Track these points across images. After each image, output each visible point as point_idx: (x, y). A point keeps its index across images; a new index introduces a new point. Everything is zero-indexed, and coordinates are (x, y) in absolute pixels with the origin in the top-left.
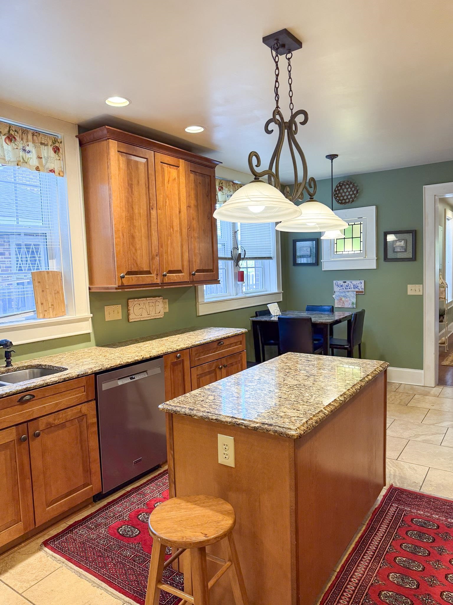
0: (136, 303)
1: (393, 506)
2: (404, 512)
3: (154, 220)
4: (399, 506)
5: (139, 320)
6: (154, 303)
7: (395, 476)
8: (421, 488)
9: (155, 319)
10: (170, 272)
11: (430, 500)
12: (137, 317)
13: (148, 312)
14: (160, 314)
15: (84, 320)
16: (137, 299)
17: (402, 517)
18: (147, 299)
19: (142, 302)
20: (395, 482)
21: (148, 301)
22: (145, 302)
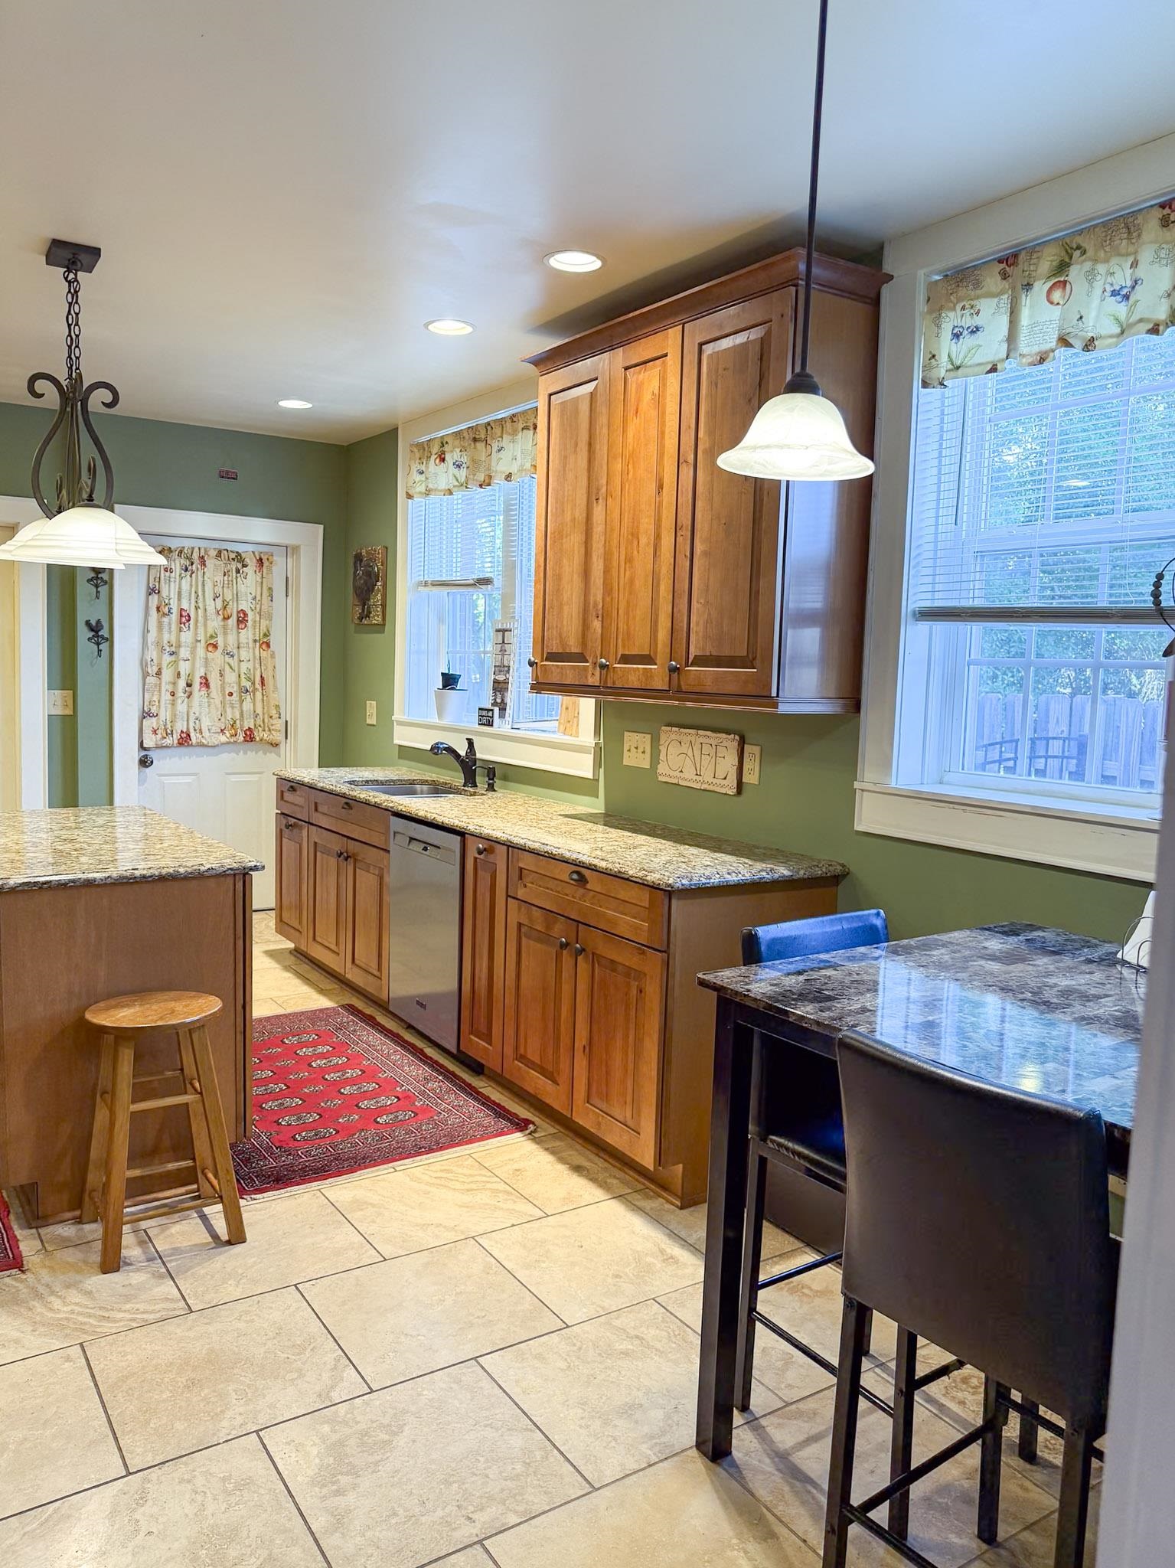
0: (673, 736)
3: (598, 529)
5: (675, 781)
6: (714, 747)
9: (714, 791)
10: (626, 659)
12: (672, 773)
13: (698, 769)
14: (724, 782)
15: (581, 749)
16: (677, 729)
18: (699, 732)
19: (686, 739)
21: (702, 740)
22: (693, 739)
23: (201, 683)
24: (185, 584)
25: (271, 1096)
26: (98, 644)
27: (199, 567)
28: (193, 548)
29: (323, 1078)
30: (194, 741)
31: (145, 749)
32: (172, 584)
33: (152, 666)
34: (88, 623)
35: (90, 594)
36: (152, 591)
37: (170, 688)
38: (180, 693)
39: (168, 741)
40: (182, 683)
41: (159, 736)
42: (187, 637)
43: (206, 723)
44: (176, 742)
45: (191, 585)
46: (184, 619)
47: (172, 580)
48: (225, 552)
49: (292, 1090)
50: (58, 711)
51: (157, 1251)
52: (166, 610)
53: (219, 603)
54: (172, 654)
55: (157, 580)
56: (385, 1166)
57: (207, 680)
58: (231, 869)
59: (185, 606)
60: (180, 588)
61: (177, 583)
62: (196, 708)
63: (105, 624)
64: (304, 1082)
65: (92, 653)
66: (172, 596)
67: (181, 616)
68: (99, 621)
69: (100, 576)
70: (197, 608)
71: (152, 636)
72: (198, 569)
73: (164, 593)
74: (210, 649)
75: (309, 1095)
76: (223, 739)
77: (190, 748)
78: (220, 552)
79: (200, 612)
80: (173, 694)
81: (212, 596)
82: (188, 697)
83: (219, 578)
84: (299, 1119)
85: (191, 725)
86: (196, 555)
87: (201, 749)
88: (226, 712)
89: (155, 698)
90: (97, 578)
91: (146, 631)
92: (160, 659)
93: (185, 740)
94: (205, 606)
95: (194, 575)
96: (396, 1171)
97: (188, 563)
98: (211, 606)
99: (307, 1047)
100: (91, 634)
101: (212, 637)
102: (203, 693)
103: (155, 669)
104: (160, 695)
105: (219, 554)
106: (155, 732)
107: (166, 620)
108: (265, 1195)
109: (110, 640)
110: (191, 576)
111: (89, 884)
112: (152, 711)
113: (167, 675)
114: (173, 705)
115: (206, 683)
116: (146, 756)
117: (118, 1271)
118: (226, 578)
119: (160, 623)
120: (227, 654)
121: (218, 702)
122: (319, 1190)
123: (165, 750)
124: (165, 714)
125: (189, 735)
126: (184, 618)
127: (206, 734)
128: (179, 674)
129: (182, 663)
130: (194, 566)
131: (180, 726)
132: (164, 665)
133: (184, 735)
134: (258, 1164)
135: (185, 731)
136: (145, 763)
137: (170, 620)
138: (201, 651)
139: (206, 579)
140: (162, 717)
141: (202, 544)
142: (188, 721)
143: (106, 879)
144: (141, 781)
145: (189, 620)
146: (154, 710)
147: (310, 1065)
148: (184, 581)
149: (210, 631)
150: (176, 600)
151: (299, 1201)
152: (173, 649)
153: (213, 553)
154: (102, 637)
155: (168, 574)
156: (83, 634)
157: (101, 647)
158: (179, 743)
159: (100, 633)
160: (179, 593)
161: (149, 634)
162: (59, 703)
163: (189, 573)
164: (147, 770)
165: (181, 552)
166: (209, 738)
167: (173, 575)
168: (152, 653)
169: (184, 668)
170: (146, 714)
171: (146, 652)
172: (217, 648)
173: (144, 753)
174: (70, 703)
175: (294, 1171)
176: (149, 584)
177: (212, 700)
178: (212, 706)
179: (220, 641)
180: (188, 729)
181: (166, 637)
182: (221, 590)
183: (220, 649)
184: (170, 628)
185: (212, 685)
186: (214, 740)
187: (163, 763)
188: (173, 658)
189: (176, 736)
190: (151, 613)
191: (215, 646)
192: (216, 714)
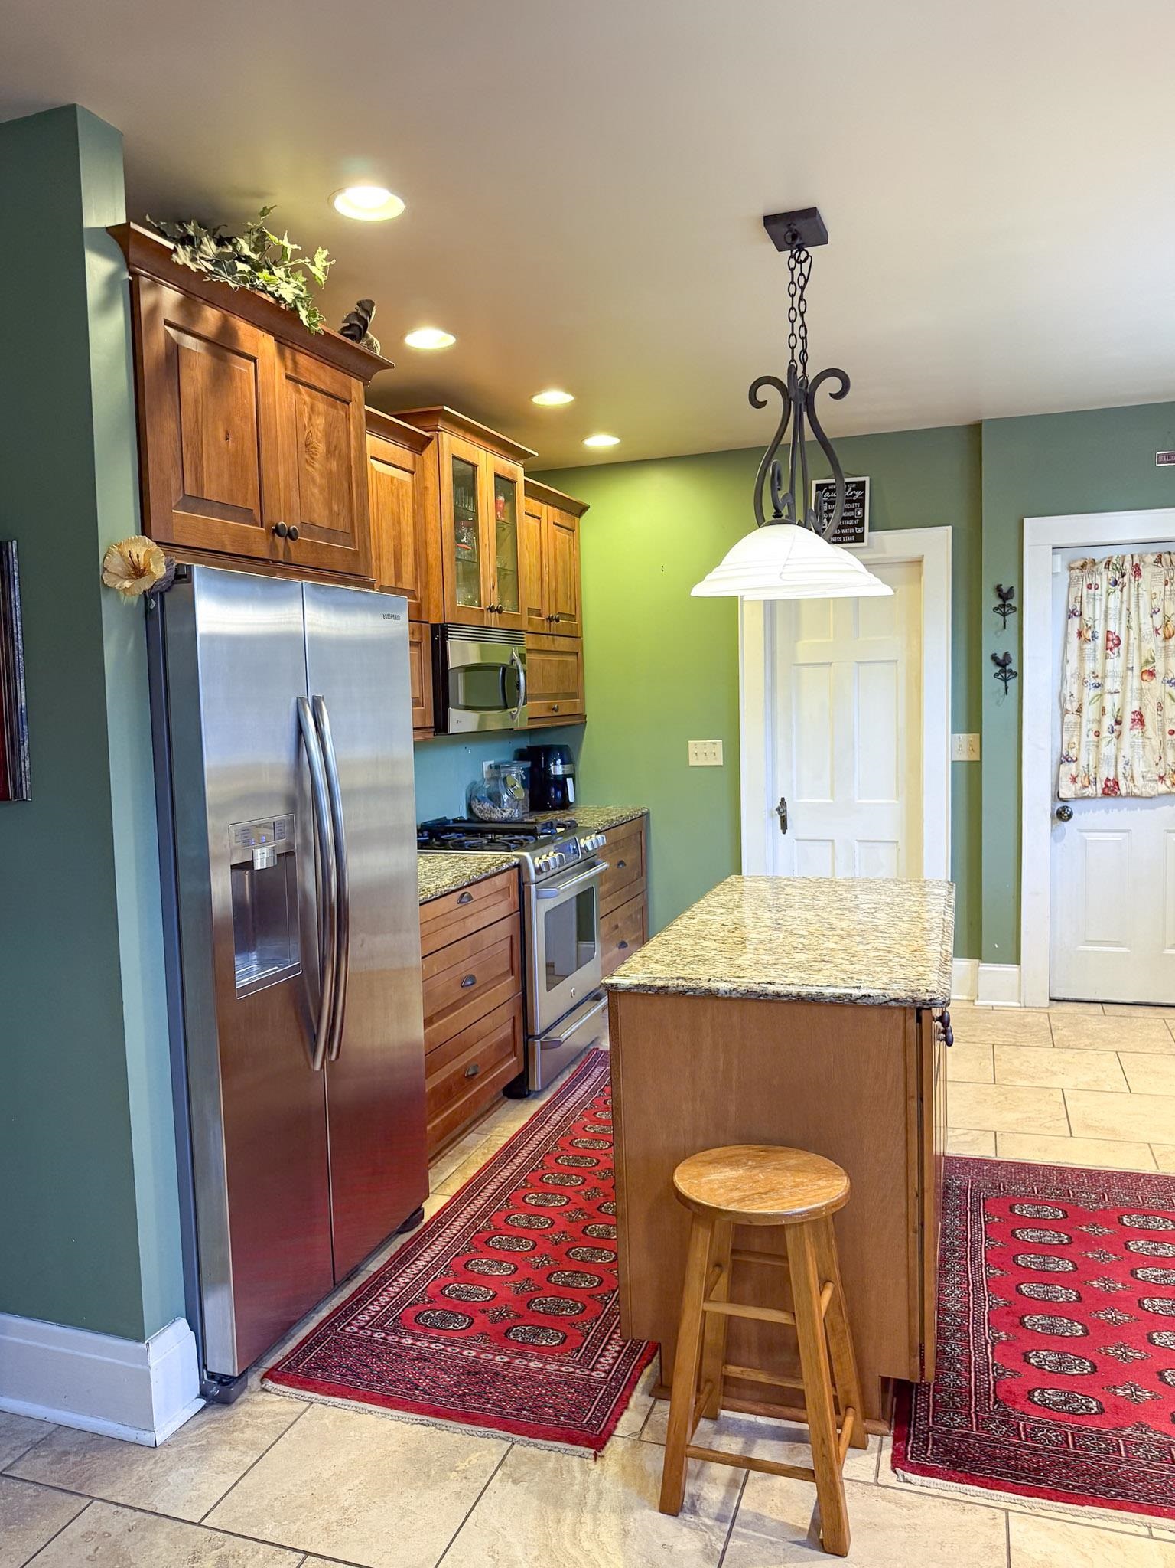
1: (605, 1372)
2: (577, 1359)
4: (587, 1372)
7: (580, 1506)
8: (503, 1460)
11: (498, 1406)
17: (585, 1345)
20: (586, 1472)
23: (1134, 720)
24: (1114, 602)
25: (1049, 1307)
26: (1005, 680)
27: (1132, 578)
28: (1124, 557)
29: (1140, 1301)
30: (1123, 790)
31: (1062, 800)
32: (1098, 603)
33: (1071, 702)
34: (994, 658)
35: (997, 624)
36: (1072, 614)
37: (1095, 727)
38: (1105, 733)
39: (1090, 791)
40: (1108, 721)
41: (1079, 785)
42: (1115, 664)
43: (1139, 768)
44: (1100, 792)
45: (1122, 602)
46: (1111, 644)
47: (1097, 597)
48: (1167, 556)
49: (1082, 1308)
50: (963, 757)
51: (737, 1508)
52: (1089, 635)
53: (1158, 620)
54: (1097, 686)
55: (1079, 599)
56: (1136, 1517)
57: (1141, 716)
58: (895, 1000)
59: (1113, 627)
60: (1107, 607)
61: (1104, 600)
62: (1126, 751)
63: (1014, 657)
64: (1106, 1300)
65: (999, 691)
66: (1097, 617)
67: (1108, 640)
68: (1006, 654)
69: (1007, 602)
70: (1129, 628)
71: (1072, 666)
72: (1130, 581)
73: (1087, 615)
74: (1146, 677)
75: (1101, 1325)
76: (1162, 788)
77: (1120, 801)
78: (1160, 557)
79: (1133, 634)
80: (1098, 734)
81: (1149, 612)
82: (1118, 737)
83: (1159, 588)
84: (1060, 1362)
85: (1120, 770)
86: (1128, 565)
87: (1133, 801)
88: (1165, 754)
89: (1075, 740)
90: (1004, 606)
91: (1065, 661)
92: (1081, 692)
93: (1111, 789)
94: (1139, 624)
95: (1125, 589)
96: (1151, 1536)
97: (1118, 575)
98: (1147, 624)
99: (1149, 1240)
100: (997, 669)
101: (1147, 662)
102: (1136, 732)
103: (1076, 705)
104: (1080, 736)
105: (1159, 560)
106: (1074, 780)
107: (1089, 646)
108: (927, 1480)
109: (1018, 675)
110: (1122, 591)
111: (712, 994)
112: (1071, 755)
113: (1090, 712)
114: (1097, 747)
115: (1140, 720)
116: (1064, 808)
117: (676, 1516)
118: (1168, 587)
119: (1082, 651)
120: (1169, 682)
121: (1155, 743)
122: (1007, 1511)
123: (1087, 802)
124: (1086, 758)
125: (1117, 783)
126: (1113, 642)
127: (1139, 781)
128: (1104, 710)
129: (1107, 697)
130: (1126, 577)
131: (1106, 772)
132: (1086, 701)
133: (1110, 784)
134: (952, 1420)
135: (1111, 778)
136: (1062, 815)
137: (1095, 645)
138: (1134, 681)
139: (1141, 592)
140: (1083, 762)
141: (1136, 550)
142: (1116, 766)
143: (731, 991)
144: (1055, 836)
145: (1119, 644)
146: (1073, 754)
147: (1133, 1273)
148: (1112, 597)
149: (1146, 655)
150: (1102, 622)
151: (966, 1518)
152: (1099, 681)
153: (1150, 559)
154: (1011, 671)
155: (1092, 591)
156: (989, 669)
157: (1008, 683)
158: (1104, 793)
159: (1008, 668)
160: (1106, 612)
161: (1068, 665)
162: (965, 747)
163: (1118, 588)
164: (1066, 824)
165: (1109, 563)
166: (1141, 787)
167: (1098, 592)
168: (1072, 687)
169: (1109, 702)
170: (1065, 759)
171: (1064, 686)
172: (1154, 675)
173: (1060, 805)
174: (977, 748)
175: (992, 1457)
176: (1068, 605)
177: (1147, 740)
178: (1148, 748)
179: (1159, 667)
180: (1116, 775)
181: (1089, 666)
182: (1160, 602)
183: (1159, 677)
184: (1095, 656)
185: (1147, 722)
186: (1149, 790)
187: (1084, 816)
188: (1098, 691)
189: (1100, 785)
190: (1070, 640)
191: (1152, 674)
192: (1153, 758)
